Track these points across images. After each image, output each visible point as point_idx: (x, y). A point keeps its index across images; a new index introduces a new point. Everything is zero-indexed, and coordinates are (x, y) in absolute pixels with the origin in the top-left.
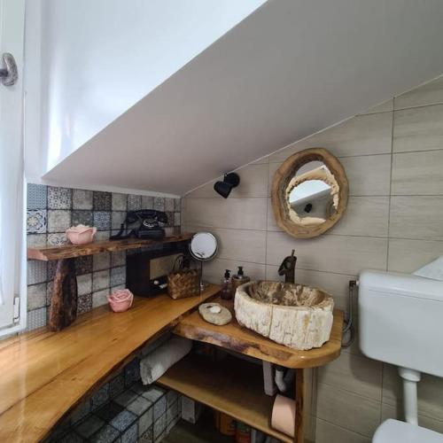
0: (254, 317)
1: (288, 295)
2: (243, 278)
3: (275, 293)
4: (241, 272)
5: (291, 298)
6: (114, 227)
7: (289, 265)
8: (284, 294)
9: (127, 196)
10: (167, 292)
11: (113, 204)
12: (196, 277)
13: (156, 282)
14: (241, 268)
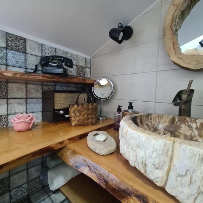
0: (141, 153)
1: (184, 129)
2: (133, 112)
3: (167, 126)
4: (131, 107)
5: (188, 133)
6: (29, 67)
7: (184, 97)
8: (179, 127)
9: (42, 46)
10: (68, 120)
11: (27, 48)
12: (92, 109)
13: (61, 112)
14: (131, 104)
